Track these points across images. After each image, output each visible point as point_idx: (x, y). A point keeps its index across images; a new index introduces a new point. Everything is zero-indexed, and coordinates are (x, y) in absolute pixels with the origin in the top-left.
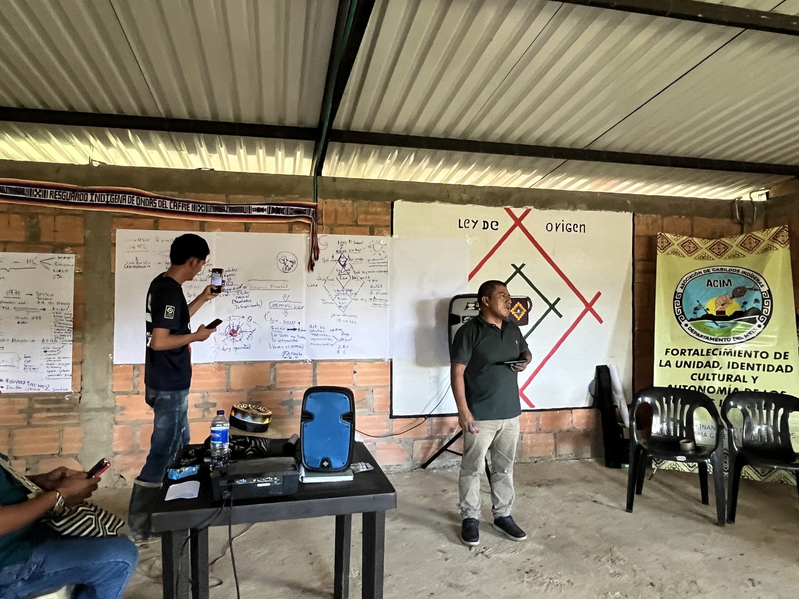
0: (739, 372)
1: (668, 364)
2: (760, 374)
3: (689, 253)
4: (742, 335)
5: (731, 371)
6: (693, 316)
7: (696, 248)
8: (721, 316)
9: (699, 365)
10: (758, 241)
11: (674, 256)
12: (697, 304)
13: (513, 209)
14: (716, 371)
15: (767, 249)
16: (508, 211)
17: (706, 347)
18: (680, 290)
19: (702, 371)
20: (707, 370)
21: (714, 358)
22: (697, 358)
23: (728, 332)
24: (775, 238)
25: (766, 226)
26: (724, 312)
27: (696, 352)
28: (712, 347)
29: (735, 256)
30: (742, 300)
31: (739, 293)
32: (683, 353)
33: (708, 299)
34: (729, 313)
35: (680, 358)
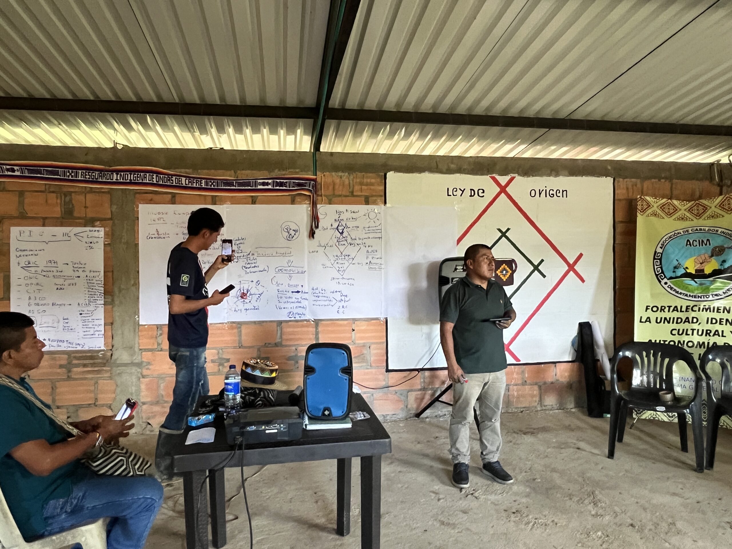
0: (718, 327)
1: (648, 320)
3: (670, 215)
4: (720, 292)
5: (709, 326)
6: (673, 275)
7: (676, 210)
8: (700, 274)
9: (678, 321)
11: (653, 218)
12: (675, 263)
13: (498, 177)
14: (695, 326)
16: (494, 179)
17: (685, 304)
18: (659, 250)
19: (682, 326)
20: (686, 326)
21: (693, 314)
22: (676, 314)
23: (707, 290)
26: (703, 270)
27: (676, 309)
28: (692, 304)
29: (714, 216)
30: (722, 258)
31: (718, 252)
32: (662, 309)
33: (687, 258)
34: (708, 270)
35: (660, 315)
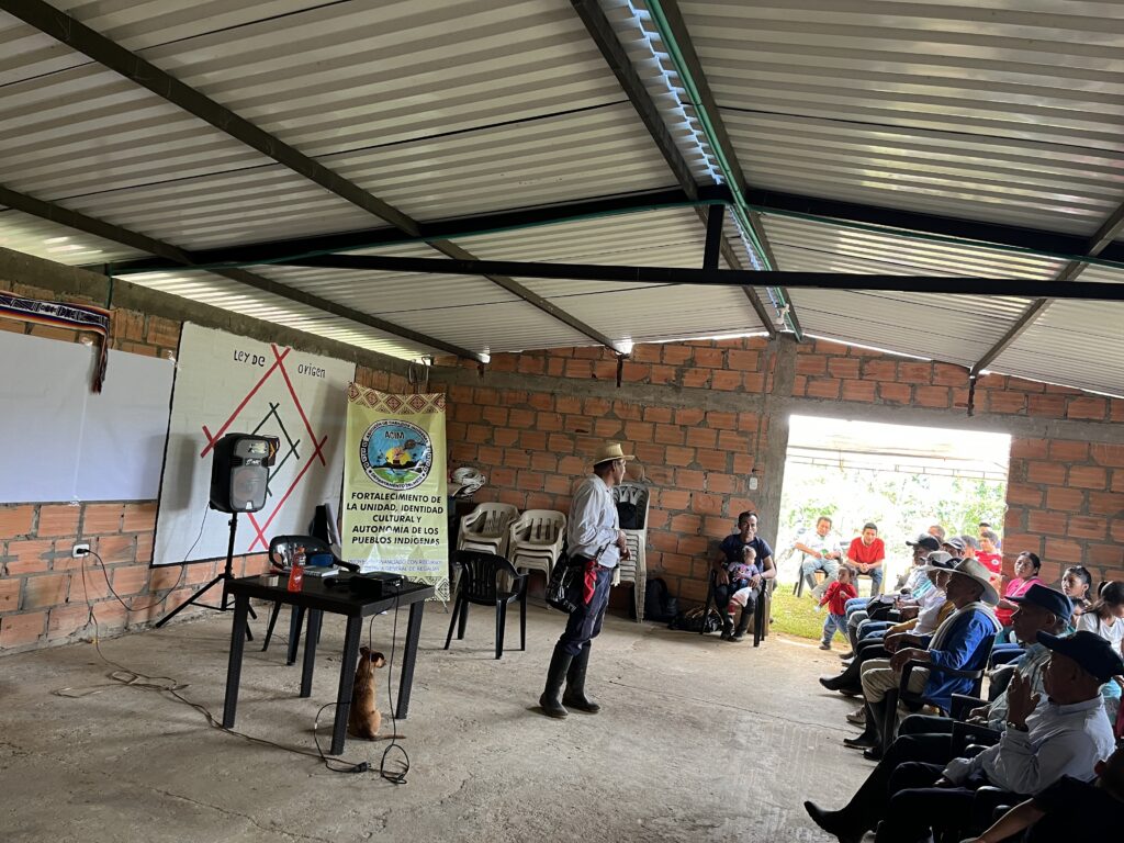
0: (410, 514)
1: (354, 506)
2: (424, 515)
4: (411, 482)
5: (403, 513)
7: (377, 401)
8: (396, 465)
10: (424, 402)
13: (277, 347)
15: (431, 411)
16: (274, 347)
18: (366, 439)
19: (383, 513)
20: (386, 512)
21: (393, 502)
23: (402, 480)
24: (436, 402)
25: (429, 392)
26: (398, 462)
29: (406, 412)
30: (413, 451)
31: (409, 445)
32: (366, 497)
33: (387, 449)
34: (403, 463)
35: (364, 501)
